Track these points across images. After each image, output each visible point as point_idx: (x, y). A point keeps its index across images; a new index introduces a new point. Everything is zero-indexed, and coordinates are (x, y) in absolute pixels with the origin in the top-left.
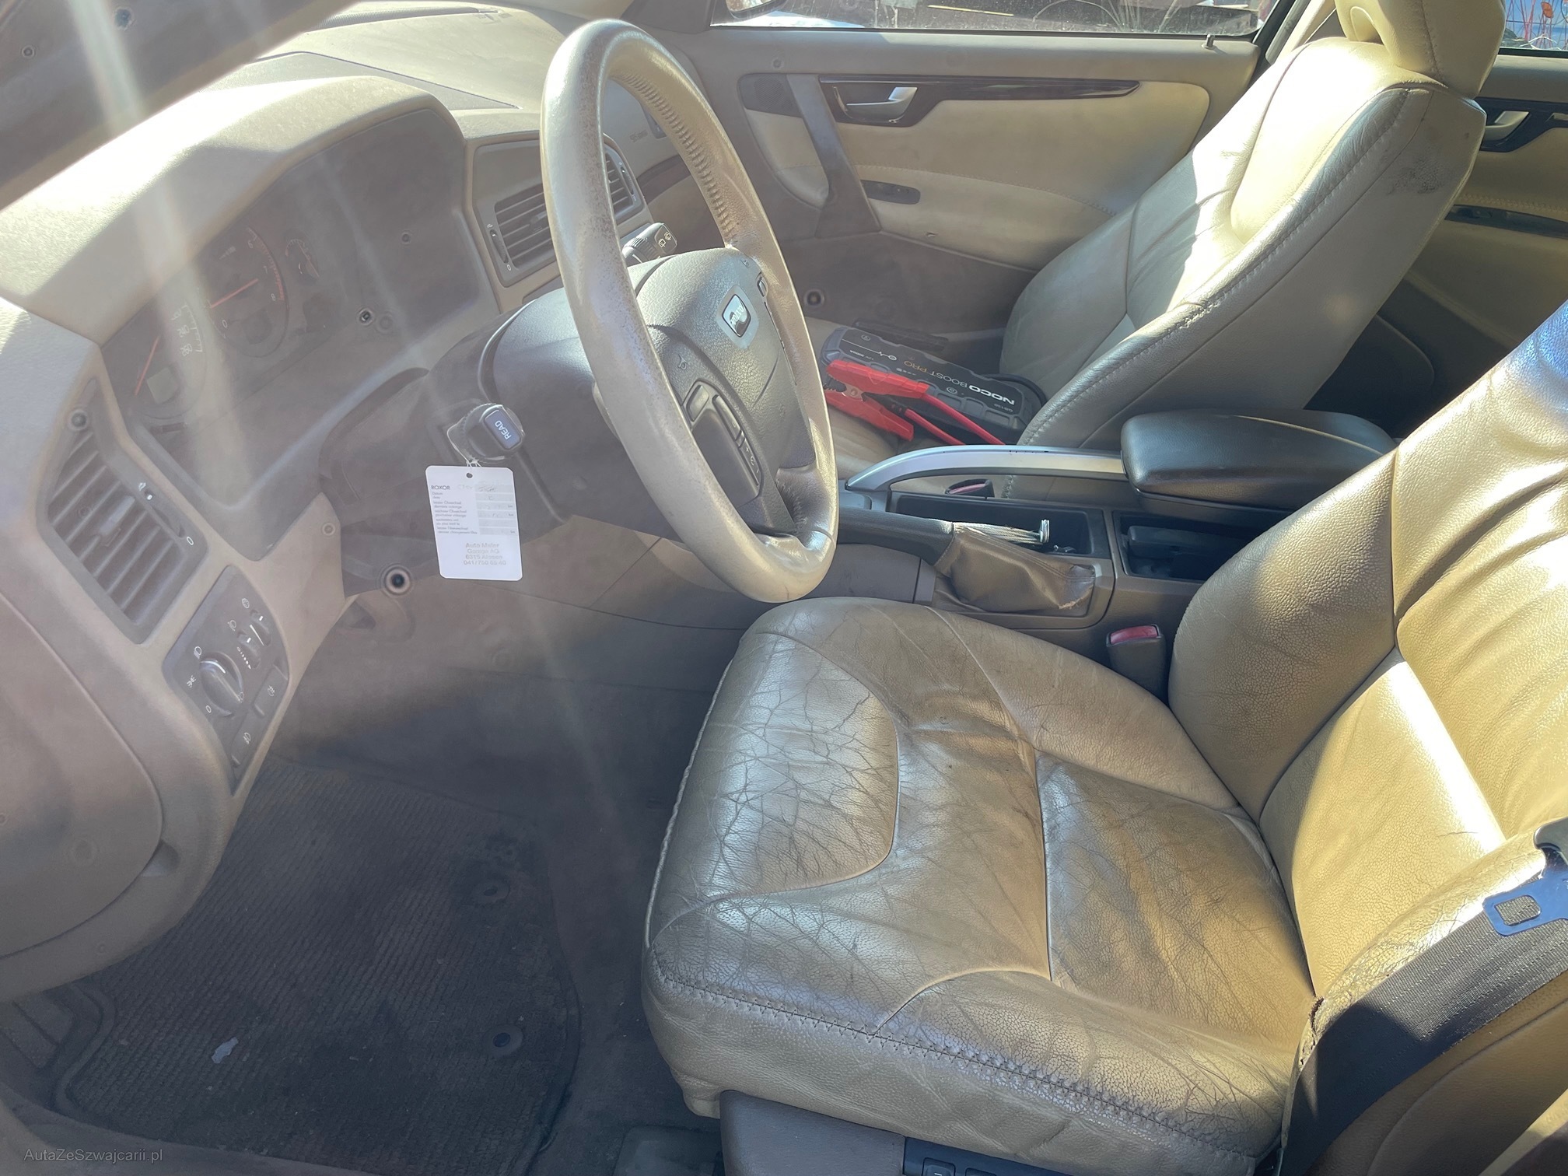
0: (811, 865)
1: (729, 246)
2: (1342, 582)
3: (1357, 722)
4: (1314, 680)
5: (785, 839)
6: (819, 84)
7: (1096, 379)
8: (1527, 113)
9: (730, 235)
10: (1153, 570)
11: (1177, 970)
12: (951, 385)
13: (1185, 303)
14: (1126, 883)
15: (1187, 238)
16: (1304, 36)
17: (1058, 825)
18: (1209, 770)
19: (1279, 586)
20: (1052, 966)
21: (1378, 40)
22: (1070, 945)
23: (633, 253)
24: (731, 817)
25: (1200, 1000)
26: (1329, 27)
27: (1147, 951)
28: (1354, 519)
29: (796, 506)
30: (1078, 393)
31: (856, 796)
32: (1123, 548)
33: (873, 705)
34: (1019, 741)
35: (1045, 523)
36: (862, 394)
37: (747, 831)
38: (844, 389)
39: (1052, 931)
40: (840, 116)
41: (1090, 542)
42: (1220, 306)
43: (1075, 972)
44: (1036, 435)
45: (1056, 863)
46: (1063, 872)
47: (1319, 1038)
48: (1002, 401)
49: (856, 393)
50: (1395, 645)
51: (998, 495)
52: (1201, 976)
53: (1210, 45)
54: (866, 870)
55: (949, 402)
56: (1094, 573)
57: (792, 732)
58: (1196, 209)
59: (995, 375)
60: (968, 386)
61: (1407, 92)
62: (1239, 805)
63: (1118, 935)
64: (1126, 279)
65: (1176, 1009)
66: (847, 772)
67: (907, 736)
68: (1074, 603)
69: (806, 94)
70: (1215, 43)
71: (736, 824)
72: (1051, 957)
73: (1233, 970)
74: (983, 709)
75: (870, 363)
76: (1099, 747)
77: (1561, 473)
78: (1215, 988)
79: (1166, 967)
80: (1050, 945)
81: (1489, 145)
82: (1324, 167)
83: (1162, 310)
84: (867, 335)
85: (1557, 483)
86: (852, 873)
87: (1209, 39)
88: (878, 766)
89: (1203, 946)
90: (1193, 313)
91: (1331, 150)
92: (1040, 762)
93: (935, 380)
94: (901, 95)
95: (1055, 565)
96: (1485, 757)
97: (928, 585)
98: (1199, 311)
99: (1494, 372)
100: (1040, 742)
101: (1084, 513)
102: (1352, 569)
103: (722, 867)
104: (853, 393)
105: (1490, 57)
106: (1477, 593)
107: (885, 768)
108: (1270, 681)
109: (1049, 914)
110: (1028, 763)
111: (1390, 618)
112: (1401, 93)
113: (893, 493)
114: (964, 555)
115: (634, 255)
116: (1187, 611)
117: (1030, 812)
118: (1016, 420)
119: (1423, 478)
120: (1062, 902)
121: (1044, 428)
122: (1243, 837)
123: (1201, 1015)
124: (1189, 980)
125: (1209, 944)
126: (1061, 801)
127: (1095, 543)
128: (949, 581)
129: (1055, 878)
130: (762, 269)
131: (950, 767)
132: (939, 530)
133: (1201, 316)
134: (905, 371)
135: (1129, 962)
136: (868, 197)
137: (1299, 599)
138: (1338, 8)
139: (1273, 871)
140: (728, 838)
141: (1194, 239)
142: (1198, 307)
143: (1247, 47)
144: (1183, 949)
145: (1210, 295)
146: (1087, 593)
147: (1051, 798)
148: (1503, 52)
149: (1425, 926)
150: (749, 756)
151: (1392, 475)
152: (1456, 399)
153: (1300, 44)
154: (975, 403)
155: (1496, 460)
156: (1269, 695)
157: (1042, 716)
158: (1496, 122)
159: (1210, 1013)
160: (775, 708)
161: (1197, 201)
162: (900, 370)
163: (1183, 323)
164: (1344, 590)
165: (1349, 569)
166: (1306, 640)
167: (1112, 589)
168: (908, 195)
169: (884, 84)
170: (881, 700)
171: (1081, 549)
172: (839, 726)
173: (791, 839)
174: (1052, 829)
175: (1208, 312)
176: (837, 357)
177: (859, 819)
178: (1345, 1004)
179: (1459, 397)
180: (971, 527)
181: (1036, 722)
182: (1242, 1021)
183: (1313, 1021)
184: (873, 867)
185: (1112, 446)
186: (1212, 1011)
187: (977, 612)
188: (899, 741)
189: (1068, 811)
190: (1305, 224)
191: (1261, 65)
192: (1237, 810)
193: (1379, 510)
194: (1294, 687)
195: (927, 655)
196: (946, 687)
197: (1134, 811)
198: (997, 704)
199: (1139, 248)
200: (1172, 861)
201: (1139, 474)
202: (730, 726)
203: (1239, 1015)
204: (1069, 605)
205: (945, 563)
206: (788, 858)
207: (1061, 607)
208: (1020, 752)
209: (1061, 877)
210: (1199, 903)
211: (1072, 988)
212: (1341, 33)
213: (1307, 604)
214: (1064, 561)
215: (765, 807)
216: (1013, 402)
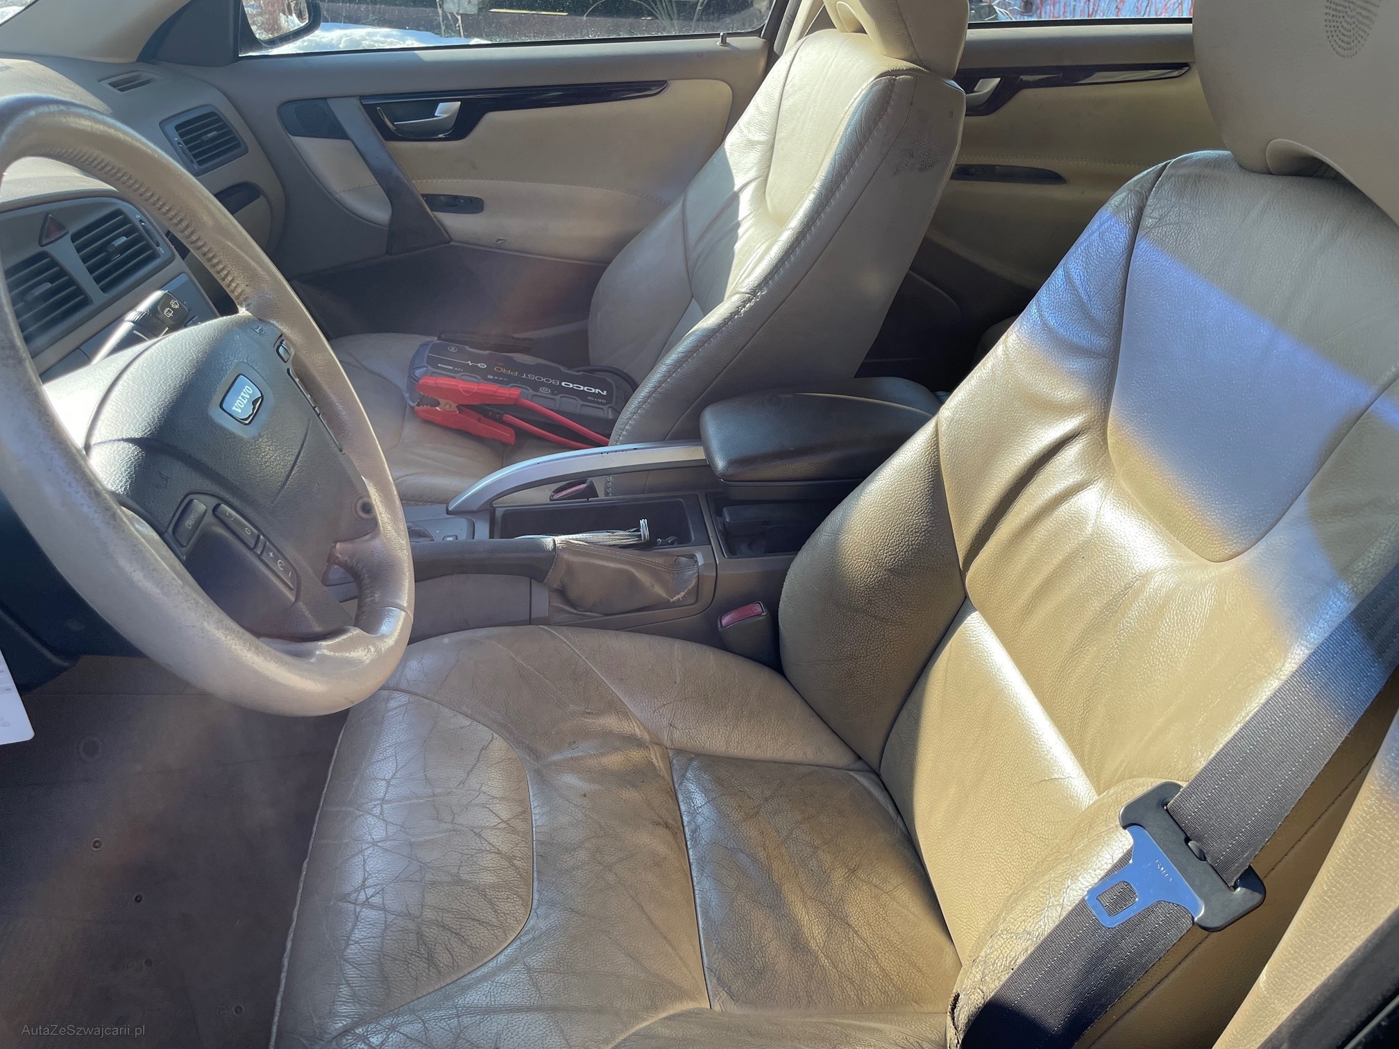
0: (443, 958)
1: (243, 312)
2: (912, 545)
3: (946, 674)
4: (904, 638)
5: (413, 936)
6: (360, 105)
7: (669, 373)
8: (999, 79)
9: (241, 298)
10: (750, 546)
11: (827, 957)
12: (543, 385)
13: (736, 294)
14: (769, 878)
15: (733, 224)
16: (802, 29)
17: (699, 826)
18: (829, 731)
19: (858, 555)
20: (709, 988)
21: (862, 30)
22: (725, 959)
23: (133, 329)
24: (350, 924)
25: (852, 983)
26: (821, 21)
27: (797, 945)
28: (912, 485)
29: (363, 579)
30: (656, 388)
31: (489, 860)
32: (720, 531)
33: (499, 746)
34: (650, 746)
35: (643, 522)
36: (457, 407)
37: (369, 938)
38: (438, 404)
39: (705, 948)
40: (388, 135)
41: (689, 530)
42: (767, 293)
43: (733, 987)
44: (624, 433)
45: (701, 870)
46: (709, 878)
47: (962, 1037)
48: (594, 393)
49: (450, 407)
50: (966, 597)
51: (601, 496)
52: (849, 956)
53: (724, 42)
54: (506, 945)
55: (541, 401)
56: (697, 561)
57: (412, 801)
58: (735, 197)
59: (587, 368)
60: (560, 383)
61: (894, 80)
62: (860, 758)
63: (768, 935)
64: (687, 265)
65: (832, 999)
66: (476, 834)
67: (538, 772)
68: (683, 593)
69: (350, 115)
70: (729, 40)
71: (356, 931)
72: (707, 977)
73: (877, 941)
74: (611, 722)
75: (459, 375)
76: (727, 733)
77: (1078, 427)
78: (865, 966)
79: (817, 957)
80: (706, 965)
81: (973, 110)
82: (835, 155)
83: (719, 300)
84: (453, 346)
85: (1076, 436)
86: (491, 953)
87: (722, 36)
88: (509, 816)
89: (847, 923)
90: (744, 302)
91: (839, 139)
92: (674, 761)
93: (527, 382)
94: (446, 110)
95: (659, 560)
96: (1059, 704)
97: (542, 601)
98: (749, 300)
99: (1007, 337)
100: (672, 741)
101: (681, 500)
102: (918, 532)
103: (345, 990)
104: (447, 407)
105: (961, 33)
106: (1027, 545)
107: (516, 817)
108: (866, 644)
109: (701, 929)
110: (662, 766)
111: (958, 573)
112: (890, 81)
113: (497, 510)
114: (570, 570)
115: (135, 332)
116: (784, 586)
117: (670, 821)
118: (610, 410)
119: (964, 441)
120: (711, 911)
121: (630, 425)
122: (869, 793)
123: (855, 998)
124: (840, 964)
125: (853, 920)
126: (699, 799)
127: (694, 530)
128: (562, 593)
129: (703, 885)
130: (284, 331)
131: (585, 796)
132: (540, 548)
133: (752, 304)
134: (496, 378)
135: (782, 963)
136: (432, 210)
137: (878, 566)
138: (826, 4)
139: (899, 821)
140: (349, 951)
141: (738, 225)
142: (747, 295)
143: (755, 42)
144: (829, 932)
145: (756, 283)
146: (694, 582)
147: (689, 799)
148: (971, 26)
149: (1037, 912)
150: (367, 843)
151: (937, 440)
152: (979, 365)
153: (800, 37)
154: (570, 400)
155: (1022, 419)
156: (868, 657)
157: (669, 715)
158: (975, 89)
159: (864, 993)
160: (392, 778)
161: (736, 189)
162: (491, 377)
163: (737, 312)
164: (915, 553)
165: (916, 532)
166: (891, 602)
167: (715, 574)
168: (472, 205)
169: (428, 102)
170: (506, 739)
171: (683, 539)
172: (463, 782)
173: (420, 935)
174: (694, 831)
175: (758, 300)
176: (425, 374)
177: (493, 886)
178: (979, 1001)
179: (981, 362)
180: (573, 539)
181: (665, 722)
182: (893, 993)
183: (953, 1019)
184: (513, 937)
185: (693, 435)
186: (865, 991)
187: (595, 617)
188: (530, 779)
189: (706, 811)
190: (828, 209)
191: (772, 58)
192: (859, 765)
193: (932, 475)
194: (888, 647)
195: (548, 679)
196: (572, 707)
197: (767, 793)
198: (624, 713)
199: (693, 235)
200: (808, 839)
201: (720, 464)
202: (343, 809)
203: (890, 988)
204: (679, 596)
205: (554, 578)
206: (417, 959)
207: (671, 600)
208: (653, 757)
209: (707, 884)
210: (838, 876)
211: (734, 1009)
212: (832, 26)
213: (885, 570)
214: (668, 554)
215: (387, 902)
216: (605, 393)
